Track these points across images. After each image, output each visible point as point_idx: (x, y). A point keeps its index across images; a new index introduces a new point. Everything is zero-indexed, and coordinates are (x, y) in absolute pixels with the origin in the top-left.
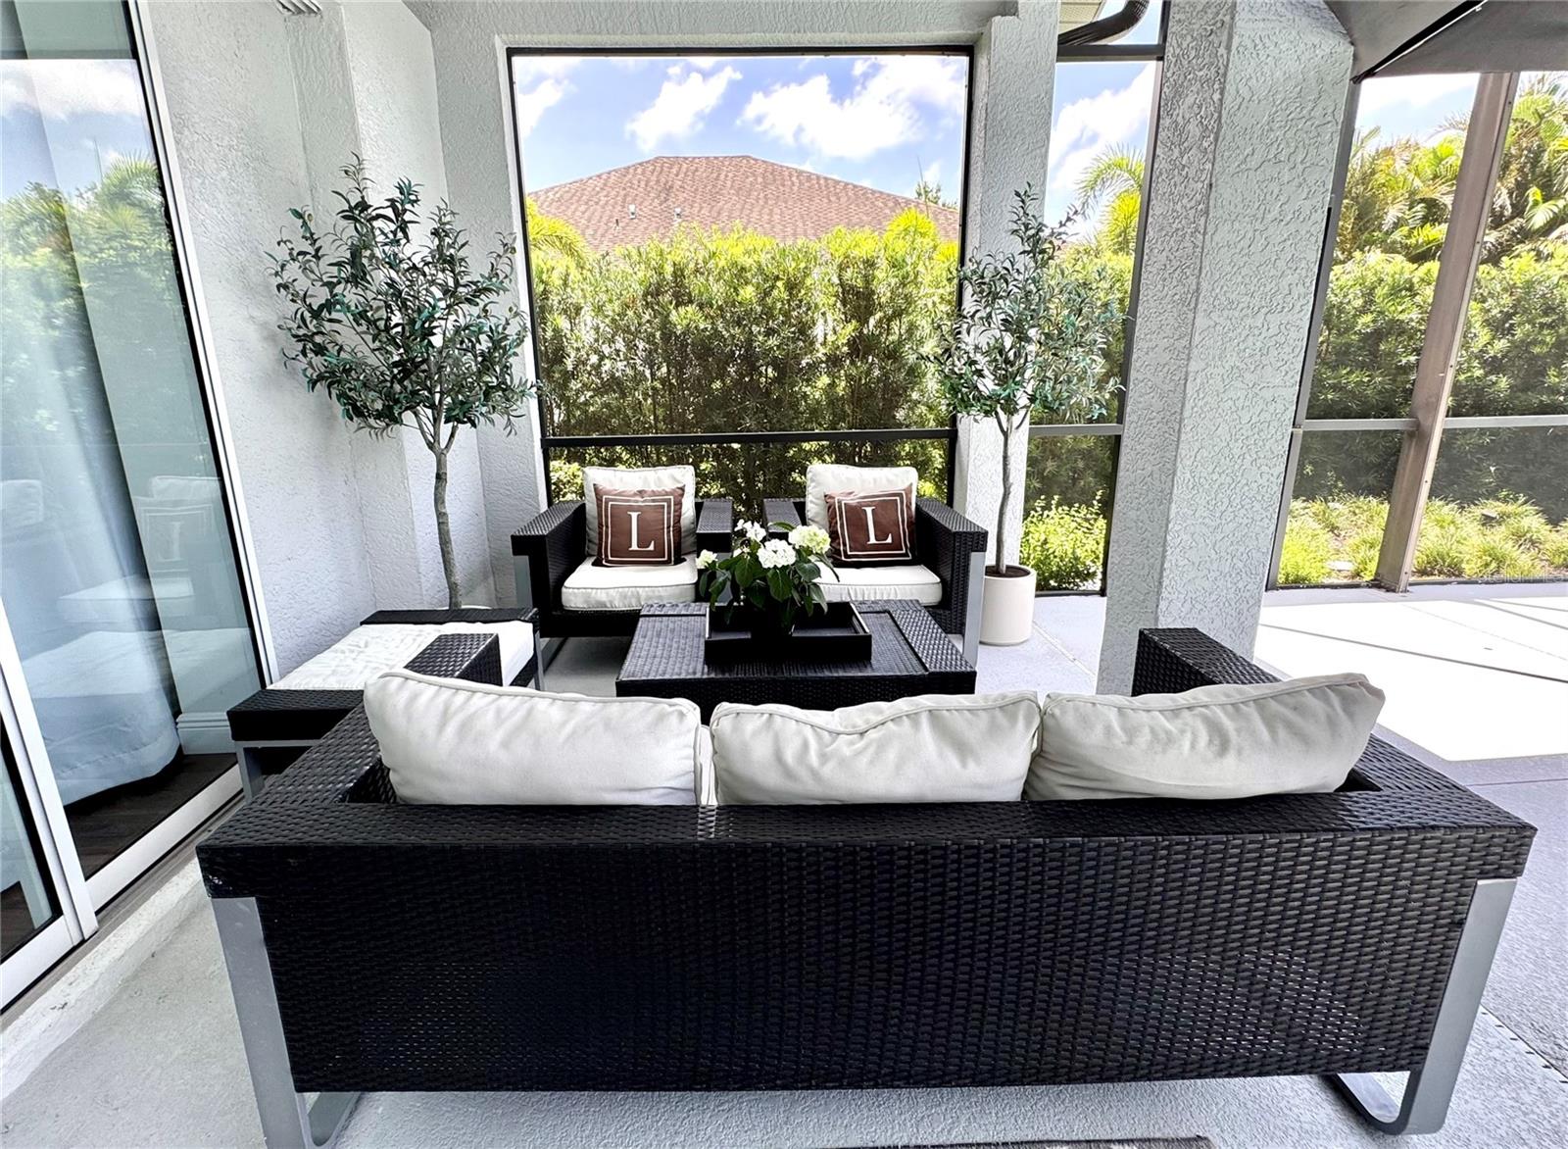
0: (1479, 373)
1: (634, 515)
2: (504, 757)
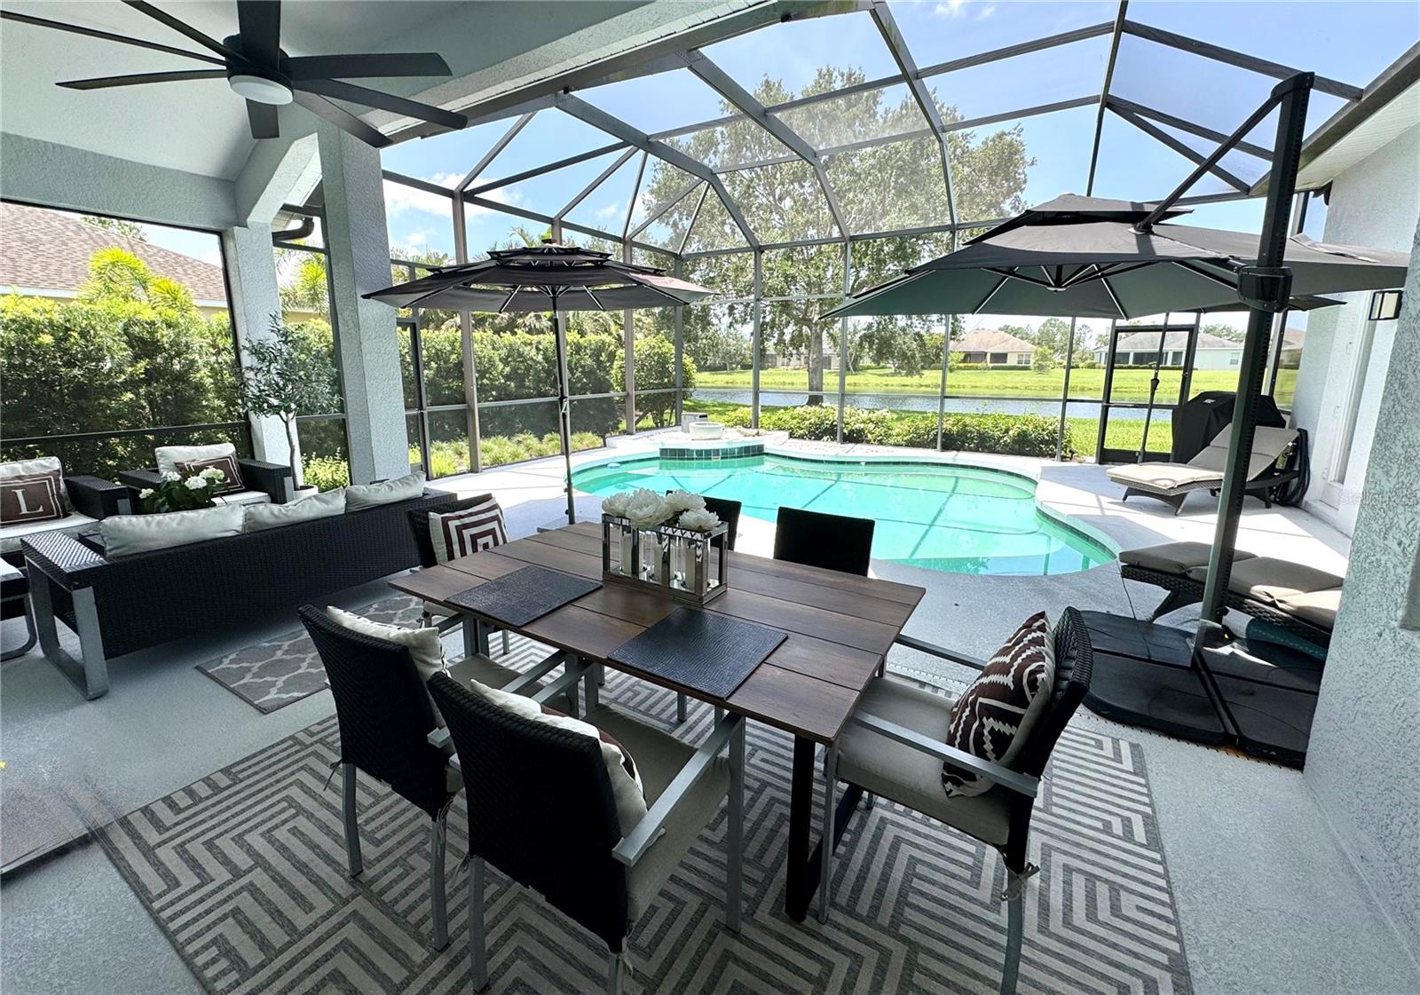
0: (503, 381)
1: (19, 492)
2: (181, 528)
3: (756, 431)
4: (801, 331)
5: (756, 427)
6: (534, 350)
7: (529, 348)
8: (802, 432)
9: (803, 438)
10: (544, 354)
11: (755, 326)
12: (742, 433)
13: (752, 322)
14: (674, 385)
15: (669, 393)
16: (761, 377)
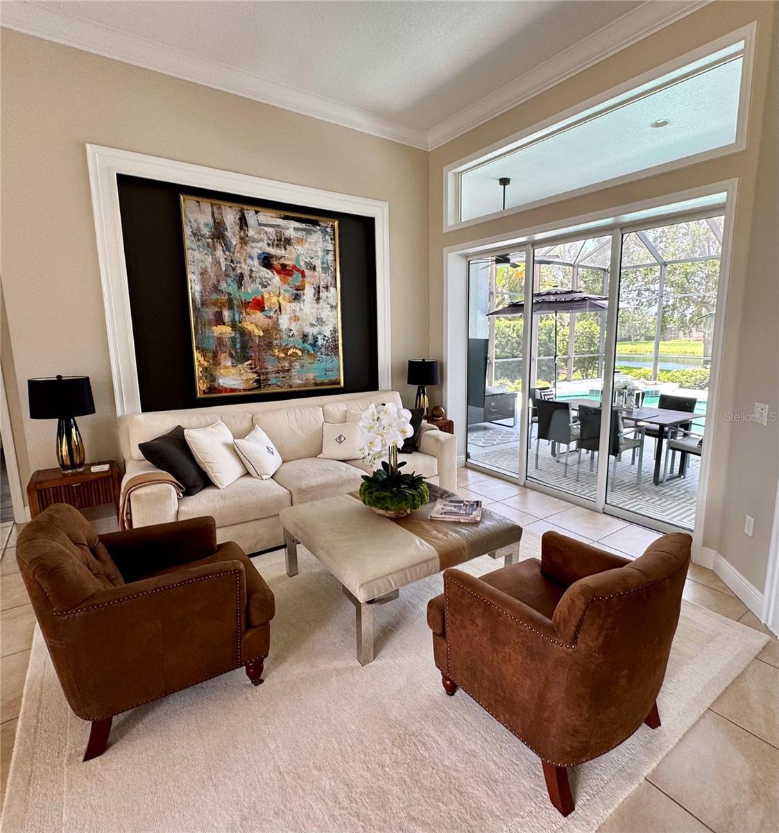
3: (654, 382)
4: (700, 311)
5: (655, 379)
6: (512, 330)
7: (509, 329)
8: (689, 384)
9: (690, 388)
10: (517, 333)
11: (659, 309)
12: (644, 383)
13: (657, 305)
14: (598, 352)
15: (594, 357)
16: (660, 346)
